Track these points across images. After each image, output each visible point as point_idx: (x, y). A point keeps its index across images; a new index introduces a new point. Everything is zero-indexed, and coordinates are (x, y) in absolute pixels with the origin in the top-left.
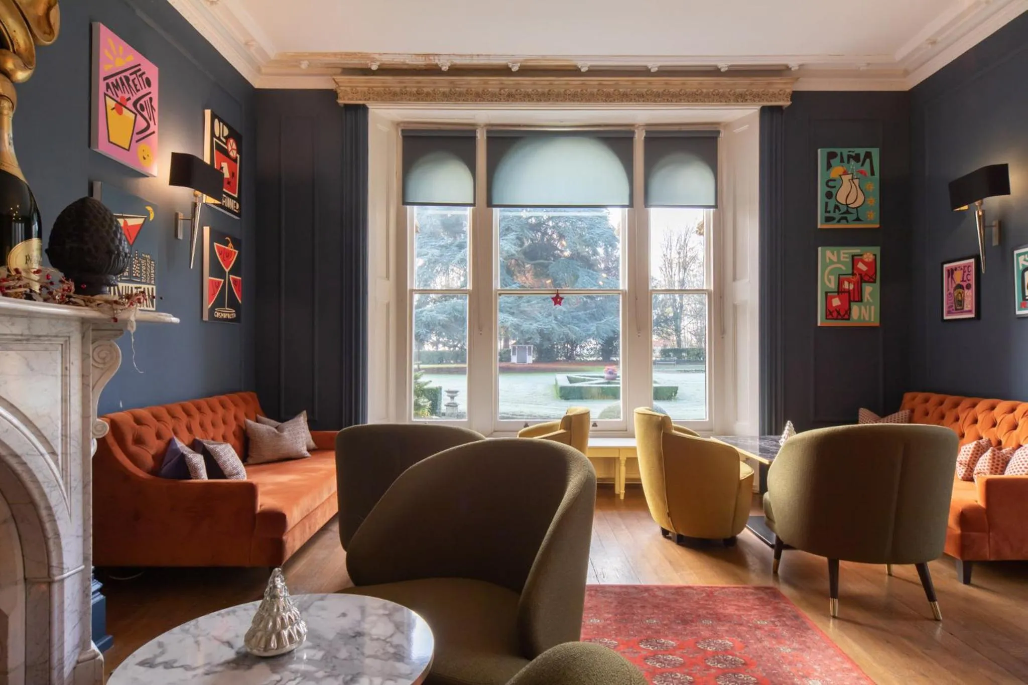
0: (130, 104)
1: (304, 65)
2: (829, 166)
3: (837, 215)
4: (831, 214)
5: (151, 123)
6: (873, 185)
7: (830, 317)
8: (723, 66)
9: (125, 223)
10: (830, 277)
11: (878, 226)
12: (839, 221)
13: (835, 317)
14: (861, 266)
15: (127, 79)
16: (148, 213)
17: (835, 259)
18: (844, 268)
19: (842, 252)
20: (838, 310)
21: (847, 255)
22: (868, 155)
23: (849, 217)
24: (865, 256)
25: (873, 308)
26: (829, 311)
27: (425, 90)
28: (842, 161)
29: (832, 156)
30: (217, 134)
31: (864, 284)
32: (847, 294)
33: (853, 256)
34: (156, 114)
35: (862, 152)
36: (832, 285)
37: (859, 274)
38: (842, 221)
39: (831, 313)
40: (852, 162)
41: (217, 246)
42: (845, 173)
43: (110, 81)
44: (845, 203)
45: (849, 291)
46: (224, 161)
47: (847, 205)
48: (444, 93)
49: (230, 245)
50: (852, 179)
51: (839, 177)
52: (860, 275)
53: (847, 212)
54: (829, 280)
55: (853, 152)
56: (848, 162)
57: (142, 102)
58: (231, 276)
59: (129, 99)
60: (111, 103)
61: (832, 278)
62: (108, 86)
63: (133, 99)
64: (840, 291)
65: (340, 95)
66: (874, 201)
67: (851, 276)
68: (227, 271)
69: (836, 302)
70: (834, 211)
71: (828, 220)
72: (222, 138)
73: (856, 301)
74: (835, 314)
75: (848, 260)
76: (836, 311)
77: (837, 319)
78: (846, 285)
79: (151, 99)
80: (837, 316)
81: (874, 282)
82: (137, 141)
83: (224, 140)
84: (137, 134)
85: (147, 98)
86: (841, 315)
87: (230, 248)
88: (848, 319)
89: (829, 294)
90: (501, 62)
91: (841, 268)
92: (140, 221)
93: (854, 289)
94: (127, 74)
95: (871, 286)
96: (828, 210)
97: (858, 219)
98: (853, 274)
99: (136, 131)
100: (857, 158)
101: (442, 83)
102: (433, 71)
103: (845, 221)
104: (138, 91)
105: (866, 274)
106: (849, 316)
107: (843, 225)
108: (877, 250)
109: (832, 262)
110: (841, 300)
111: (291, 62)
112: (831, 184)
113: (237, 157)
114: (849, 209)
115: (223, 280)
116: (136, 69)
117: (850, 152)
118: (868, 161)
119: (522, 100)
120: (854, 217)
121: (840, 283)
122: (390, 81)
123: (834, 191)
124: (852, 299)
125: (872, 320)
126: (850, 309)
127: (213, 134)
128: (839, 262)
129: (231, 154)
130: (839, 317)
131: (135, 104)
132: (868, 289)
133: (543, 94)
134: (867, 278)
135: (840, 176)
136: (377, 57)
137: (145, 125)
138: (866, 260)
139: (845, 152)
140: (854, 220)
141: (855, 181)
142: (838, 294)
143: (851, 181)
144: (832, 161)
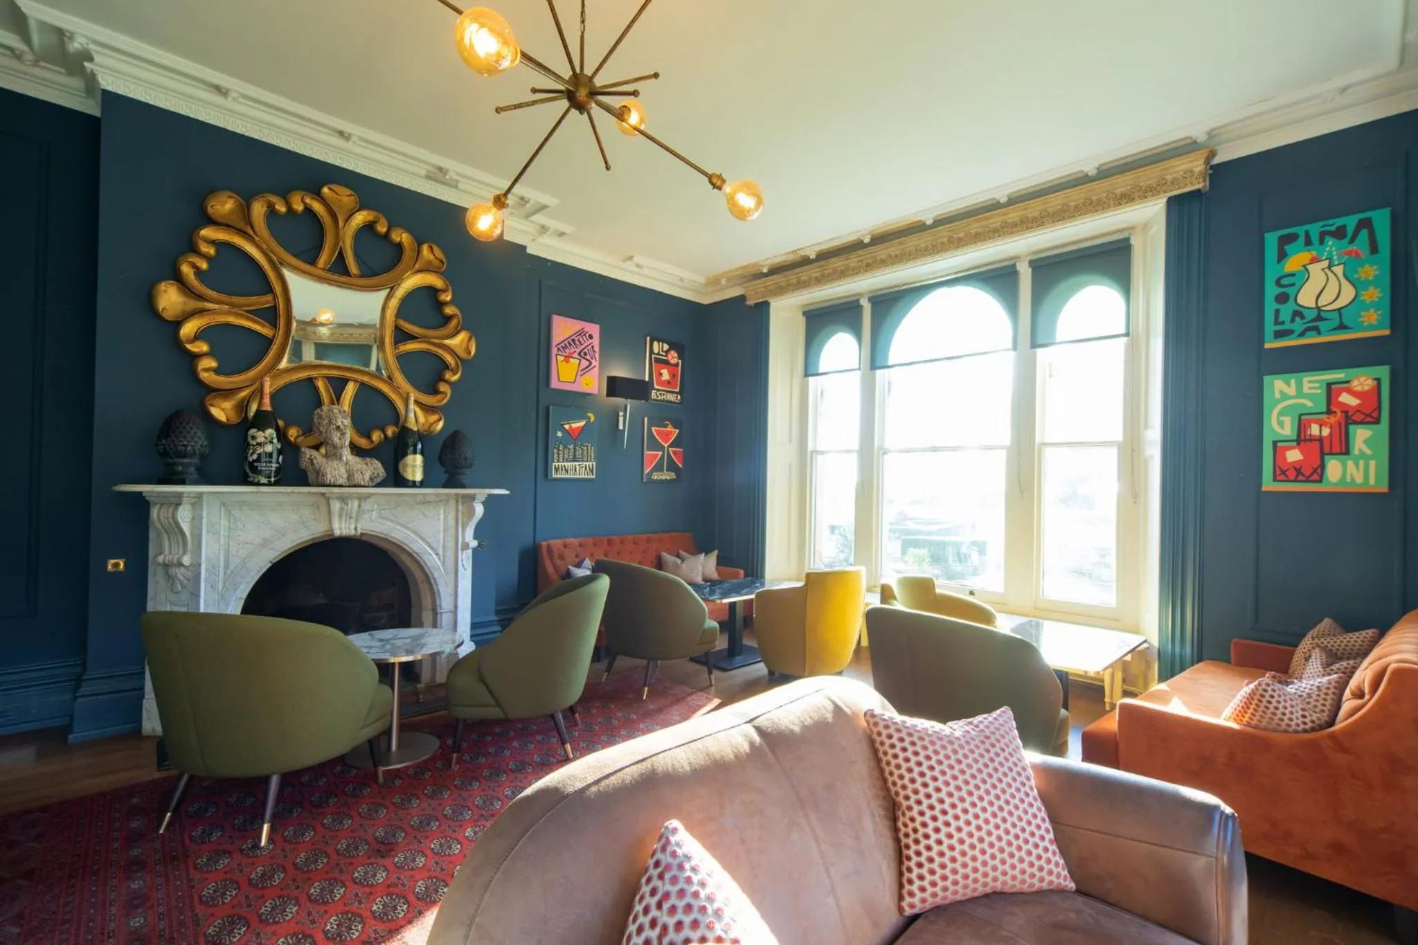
0: (576, 355)
1: (723, 282)
2: (1282, 256)
3: (1298, 326)
4: (1287, 326)
5: (593, 361)
6: (1376, 270)
7: (1283, 477)
8: (1090, 169)
9: (570, 427)
10: (1282, 418)
11: (1387, 332)
12: (1302, 335)
13: (1293, 477)
14: (1345, 398)
15: (573, 340)
16: (589, 418)
17: (1292, 390)
18: (1309, 404)
19: (1306, 380)
20: (1298, 469)
21: (1317, 385)
22: (1366, 224)
23: (1323, 326)
24: (1355, 383)
25: (1372, 463)
26: (1280, 468)
27: (802, 279)
28: (1308, 242)
29: (1286, 240)
30: (656, 351)
31: (1352, 428)
32: (1317, 443)
33: (1329, 385)
34: (597, 355)
35: (1350, 222)
36: (1287, 430)
37: (1342, 412)
38: (1308, 333)
39: (1283, 472)
40: (1330, 242)
41: (656, 431)
42: (1315, 260)
43: (560, 346)
44: (1314, 306)
45: (1320, 439)
46: (663, 368)
47: (1318, 308)
48: (816, 278)
49: (670, 426)
50: (1329, 267)
51: (1302, 268)
52: (1345, 413)
53: (1319, 318)
54: (1281, 424)
55: (1332, 225)
56: (1322, 242)
57: (586, 350)
58: (670, 449)
59: (575, 352)
60: (560, 358)
61: (1287, 420)
62: (559, 349)
63: (578, 351)
64: (1302, 439)
65: (748, 298)
66: (1378, 294)
67: (1325, 416)
68: (666, 445)
69: (1294, 456)
70: (1293, 321)
71: (1279, 335)
72: (661, 353)
73: (1337, 454)
74: (1292, 474)
75: (1319, 391)
76: (1295, 469)
77: (1295, 481)
78: (1315, 430)
79: (593, 347)
80: (1297, 476)
81: (1377, 421)
82: (582, 375)
83: (664, 354)
84: (582, 371)
85: (590, 347)
86: (1303, 475)
87: (670, 428)
88: (1320, 481)
89: (1279, 444)
90: (853, 238)
91: (1304, 405)
92: (582, 423)
93: (1331, 433)
94: (574, 337)
95: (1370, 430)
96: (1281, 319)
97: (1342, 327)
98: (1329, 412)
99: (581, 368)
100: (1340, 233)
101: (813, 271)
102: (805, 262)
103: (1314, 333)
104: (581, 345)
105: (1358, 410)
106: (1321, 476)
107: (1311, 339)
108: (1383, 372)
109: (1285, 397)
110: (1302, 452)
111: (714, 282)
112: (1285, 281)
113: (678, 363)
114: (1323, 314)
115: (661, 453)
116: (581, 333)
117: (1325, 226)
118: (1364, 234)
119: (878, 267)
120: (1336, 323)
121: (1302, 426)
122: (778, 279)
123: (1291, 291)
124: (1327, 450)
125: (1372, 482)
126: (1322, 466)
127: (652, 352)
128: (1300, 394)
129: (672, 362)
130: (1300, 477)
131: (579, 354)
132: (1361, 435)
133: (896, 256)
134: (1359, 417)
135: (1304, 266)
136: (762, 263)
137: (588, 363)
138: (1359, 389)
139: (1315, 229)
140: (1334, 329)
141: (1334, 269)
142: (1299, 444)
143: (1327, 270)
144: (1288, 248)
